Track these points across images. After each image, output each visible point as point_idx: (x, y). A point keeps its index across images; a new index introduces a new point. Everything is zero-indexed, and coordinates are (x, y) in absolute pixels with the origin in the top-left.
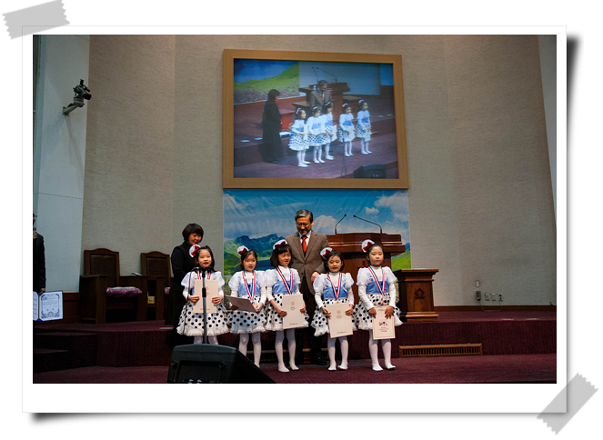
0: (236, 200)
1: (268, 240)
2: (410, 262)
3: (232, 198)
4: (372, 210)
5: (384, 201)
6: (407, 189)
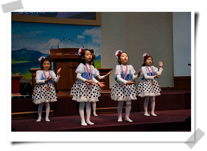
1: (21, 52)
2: (100, 65)
4: (81, 37)
5: (88, 32)
6: (100, 26)
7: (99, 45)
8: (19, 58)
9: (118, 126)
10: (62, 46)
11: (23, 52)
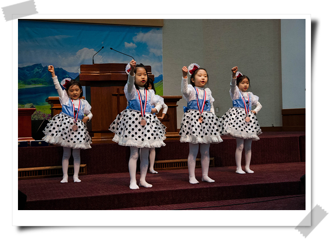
1: (33, 69)
2: (162, 91)
5: (141, 36)
6: (161, 27)
8: (30, 80)
11: (36, 70)
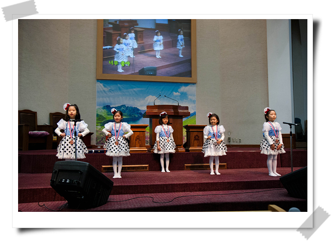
0: (104, 86)
2: (195, 121)
3: (101, 85)
4: (177, 94)
5: (183, 89)
7: (194, 102)
9: (211, 183)
10: (158, 103)
11: (122, 108)
